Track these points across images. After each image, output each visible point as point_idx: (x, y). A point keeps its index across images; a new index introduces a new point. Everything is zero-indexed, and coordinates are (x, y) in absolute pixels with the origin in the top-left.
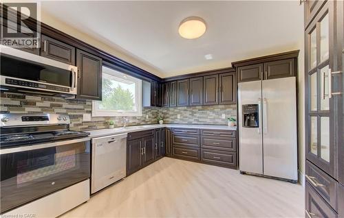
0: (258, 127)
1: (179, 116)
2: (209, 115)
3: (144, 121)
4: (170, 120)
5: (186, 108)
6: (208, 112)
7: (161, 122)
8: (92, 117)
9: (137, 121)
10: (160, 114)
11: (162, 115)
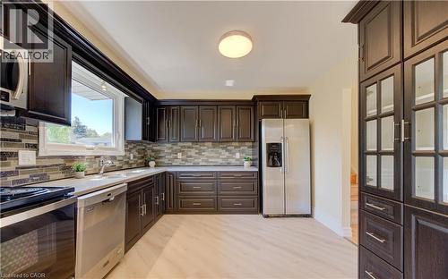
0: (281, 166)
1: (180, 155)
2: (220, 154)
3: (127, 163)
4: (166, 161)
5: (190, 144)
6: (220, 150)
7: (152, 164)
8: (38, 158)
9: (117, 164)
10: (149, 152)
11: (153, 154)
